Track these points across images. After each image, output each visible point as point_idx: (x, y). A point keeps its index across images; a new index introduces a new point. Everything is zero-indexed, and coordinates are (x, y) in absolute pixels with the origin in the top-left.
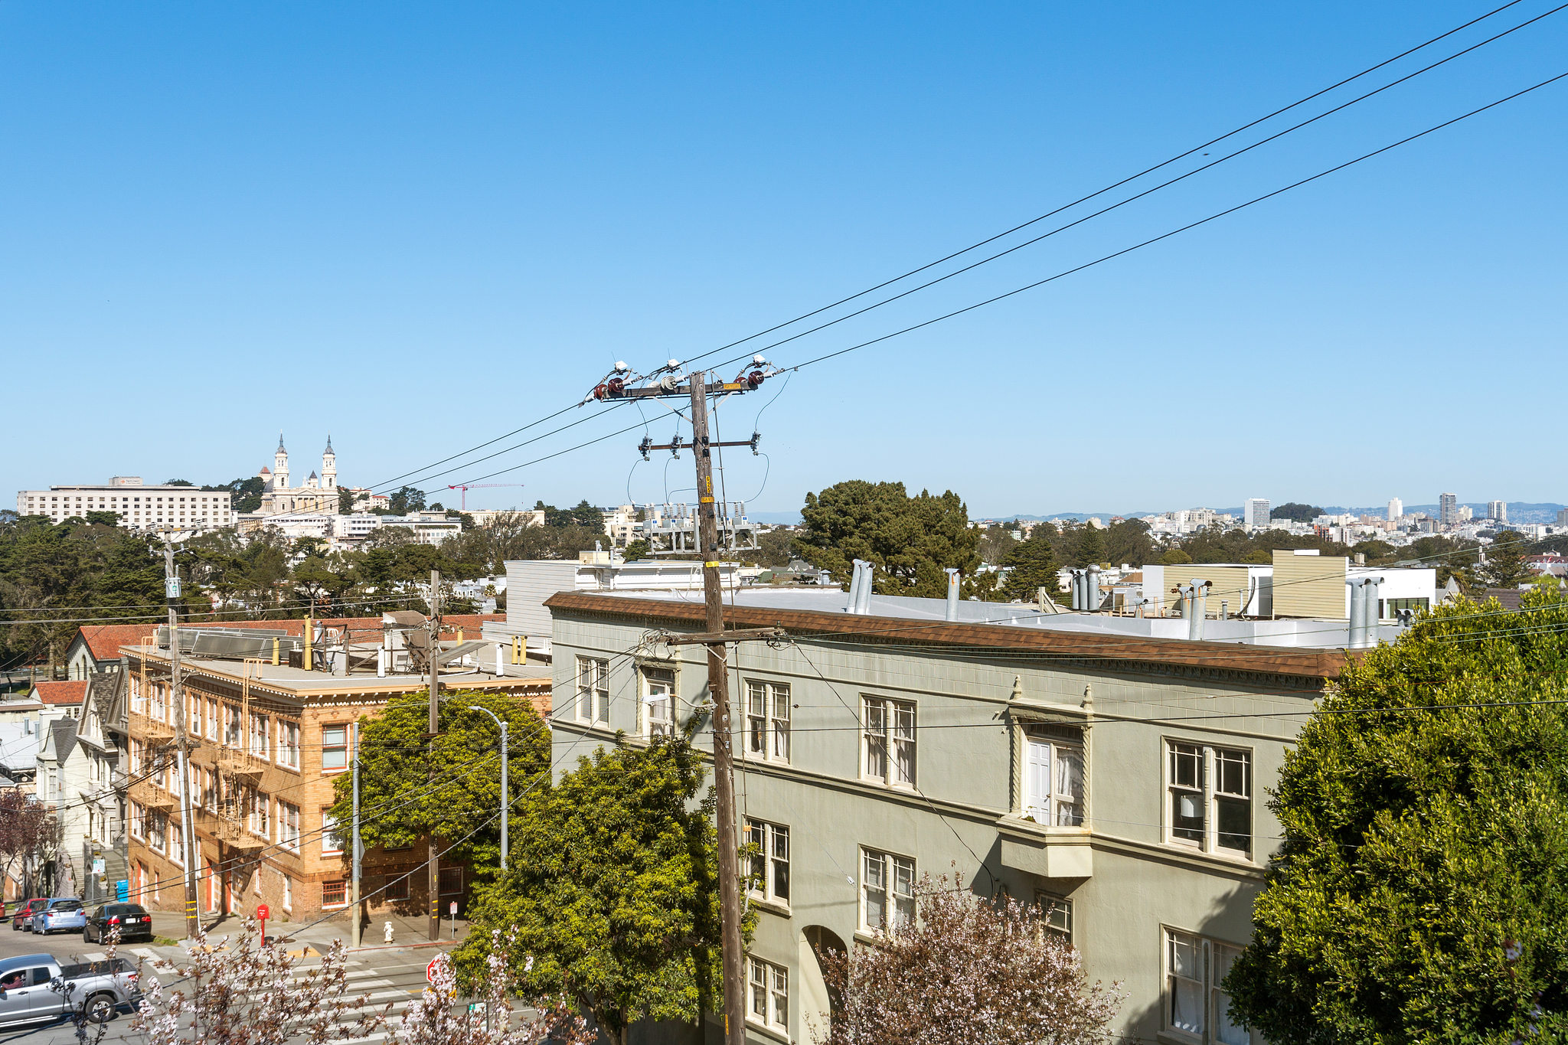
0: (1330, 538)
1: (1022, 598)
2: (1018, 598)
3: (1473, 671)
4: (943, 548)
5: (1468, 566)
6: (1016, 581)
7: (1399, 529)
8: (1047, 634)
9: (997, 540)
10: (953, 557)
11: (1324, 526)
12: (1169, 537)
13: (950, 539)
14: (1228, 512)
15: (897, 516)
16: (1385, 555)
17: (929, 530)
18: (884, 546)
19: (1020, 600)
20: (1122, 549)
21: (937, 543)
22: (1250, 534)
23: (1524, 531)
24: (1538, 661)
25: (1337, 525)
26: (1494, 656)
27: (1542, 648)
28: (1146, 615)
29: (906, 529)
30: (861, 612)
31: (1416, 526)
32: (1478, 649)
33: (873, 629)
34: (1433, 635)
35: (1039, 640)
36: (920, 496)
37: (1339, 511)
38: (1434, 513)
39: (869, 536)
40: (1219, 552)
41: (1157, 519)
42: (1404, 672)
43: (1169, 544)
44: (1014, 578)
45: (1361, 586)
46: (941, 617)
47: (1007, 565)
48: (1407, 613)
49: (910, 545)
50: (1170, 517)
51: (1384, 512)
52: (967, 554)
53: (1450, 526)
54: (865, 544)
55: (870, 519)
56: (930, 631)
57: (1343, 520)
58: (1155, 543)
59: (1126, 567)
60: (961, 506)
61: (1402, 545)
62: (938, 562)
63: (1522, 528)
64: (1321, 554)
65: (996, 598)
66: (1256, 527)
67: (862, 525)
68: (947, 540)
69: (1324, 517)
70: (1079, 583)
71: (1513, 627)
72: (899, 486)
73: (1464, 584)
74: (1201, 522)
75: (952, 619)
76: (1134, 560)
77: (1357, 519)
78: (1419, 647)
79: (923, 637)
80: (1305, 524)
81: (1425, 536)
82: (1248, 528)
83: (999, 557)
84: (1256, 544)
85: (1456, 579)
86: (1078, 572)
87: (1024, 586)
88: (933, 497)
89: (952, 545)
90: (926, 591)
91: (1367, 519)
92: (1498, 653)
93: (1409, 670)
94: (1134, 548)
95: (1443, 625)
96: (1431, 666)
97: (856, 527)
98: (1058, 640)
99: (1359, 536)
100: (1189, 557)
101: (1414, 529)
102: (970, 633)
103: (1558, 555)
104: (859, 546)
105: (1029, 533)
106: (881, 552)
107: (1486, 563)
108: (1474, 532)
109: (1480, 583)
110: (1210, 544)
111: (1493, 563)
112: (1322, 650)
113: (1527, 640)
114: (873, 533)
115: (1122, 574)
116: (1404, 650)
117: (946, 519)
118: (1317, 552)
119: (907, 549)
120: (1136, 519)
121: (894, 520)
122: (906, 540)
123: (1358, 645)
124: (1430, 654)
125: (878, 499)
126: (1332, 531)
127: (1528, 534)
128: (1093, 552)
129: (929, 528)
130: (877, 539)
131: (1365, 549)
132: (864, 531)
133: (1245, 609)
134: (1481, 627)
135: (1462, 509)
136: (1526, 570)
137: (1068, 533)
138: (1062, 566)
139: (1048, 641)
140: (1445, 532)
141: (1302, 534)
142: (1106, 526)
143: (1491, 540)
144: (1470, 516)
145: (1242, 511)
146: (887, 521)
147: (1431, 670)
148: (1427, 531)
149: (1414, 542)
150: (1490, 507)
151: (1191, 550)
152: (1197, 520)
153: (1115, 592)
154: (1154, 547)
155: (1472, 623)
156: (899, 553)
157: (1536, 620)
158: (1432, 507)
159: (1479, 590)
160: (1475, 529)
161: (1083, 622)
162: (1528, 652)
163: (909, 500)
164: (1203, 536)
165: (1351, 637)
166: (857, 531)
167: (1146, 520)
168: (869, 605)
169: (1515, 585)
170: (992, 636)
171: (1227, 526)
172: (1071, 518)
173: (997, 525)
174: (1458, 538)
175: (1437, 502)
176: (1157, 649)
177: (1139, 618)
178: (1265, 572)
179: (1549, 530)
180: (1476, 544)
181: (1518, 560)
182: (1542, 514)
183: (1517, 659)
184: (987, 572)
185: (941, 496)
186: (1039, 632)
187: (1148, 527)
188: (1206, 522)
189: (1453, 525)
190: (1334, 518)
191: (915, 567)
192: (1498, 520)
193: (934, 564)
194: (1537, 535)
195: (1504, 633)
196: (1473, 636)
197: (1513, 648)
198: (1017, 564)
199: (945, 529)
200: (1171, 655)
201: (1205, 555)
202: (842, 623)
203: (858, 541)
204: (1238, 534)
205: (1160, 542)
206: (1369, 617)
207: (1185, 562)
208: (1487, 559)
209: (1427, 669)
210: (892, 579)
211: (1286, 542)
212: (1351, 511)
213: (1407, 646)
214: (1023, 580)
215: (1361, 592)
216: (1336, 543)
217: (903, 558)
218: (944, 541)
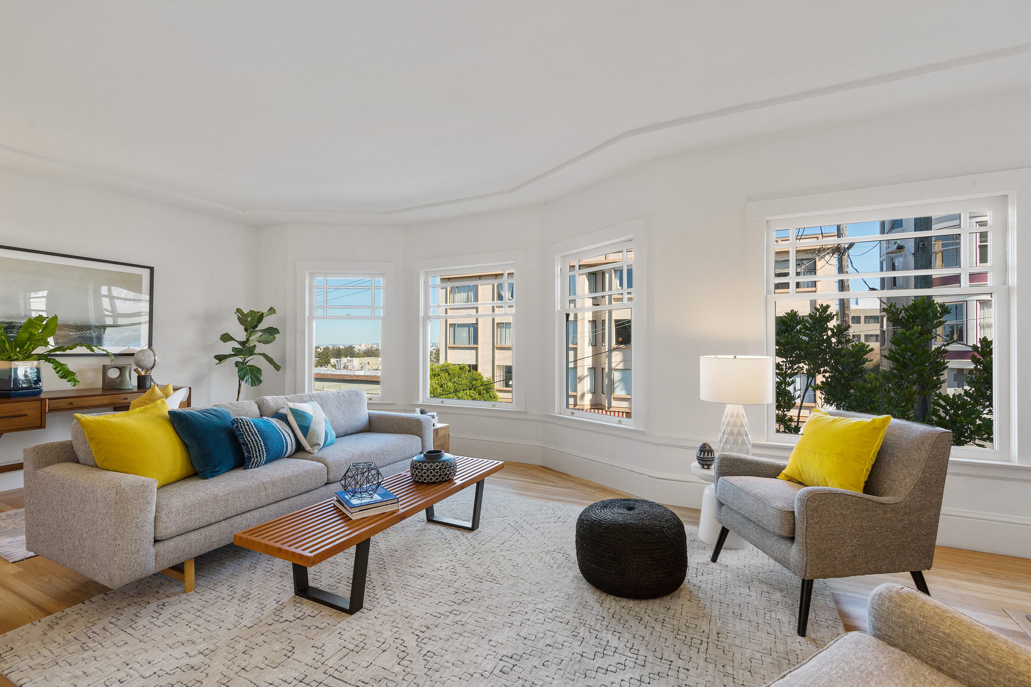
59: (349, 358)
70: (337, 362)
76: (351, 356)
86: (337, 359)
87: (323, 363)
94: (351, 353)
98: (336, 376)
105: (323, 349)
110: (370, 352)
120: (351, 346)
128: (340, 354)
137: (333, 349)
138: (332, 358)
142: (343, 348)
150: (435, 343)
151: (366, 354)
152: (367, 346)
153: (346, 364)
154: (356, 353)
161: (339, 371)
164: (368, 350)
172: (334, 345)
176: (357, 377)
177: (352, 370)
187: (354, 348)
188: (369, 347)
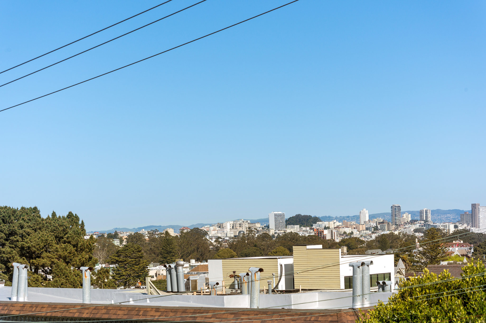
0: (324, 237)
1: (125, 285)
2: (122, 285)
3: (436, 318)
4: (70, 253)
5: (410, 251)
6: (119, 274)
7: (367, 229)
8: (157, 309)
9: (104, 246)
10: (77, 259)
11: (321, 229)
12: (220, 240)
13: (74, 246)
14: (258, 221)
15: (36, 231)
16: (359, 246)
17: (59, 241)
18: (28, 253)
19: (123, 287)
20: (190, 249)
21: (65, 249)
22: (273, 236)
23: (441, 228)
24: (474, 309)
25: (328, 228)
26: (448, 307)
27: (476, 300)
28: (218, 293)
29: (42, 240)
30: (21, 300)
31: (377, 227)
32: (438, 303)
33: (35, 311)
34: (411, 296)
35: (152, 313)
36: (51, 217)
37: (329, 219)
38: (388, 218)
39: (16, 246)
40: (254, 249)
41: (212, 228)
42: (395, 321)
43: (221, 245)
44: (118, 272)
45: (359, 267)
46: (80, 301)
47: (113, 263)
48: (384, 283)
49: (46, 251)
50: (220, 226)
51: (357, 218)
52: (87, 256)
53: (398, 226)
54: (14, 252)
55: (16, 234)
56: (75, 311)
57: (332, 225)
58: (211, 244)
59: (193, 262)
60: (80, 222)
61: (369, 240)
62: (67, 263)
63: (440, 226)
64: (324, 248)
65: (109, 286)
66: (277, 231)
67: (11, 238)
68: (72, 247)
69: (320, 223)
70: (170, 273)
71: (458, 288)
72: (35, 210)
73: (408, 263)
74: (241, 229)
75: (87, 302)
76: (198, 256)
77: (341, 224)
78: (404, 304)
79: (71, 315)
80: (308, 228)
81: (383, 233)
82: (272, 232)
83: (106, 258)
84: (278, 242)
85: (404, 260)
86: (170, 266)
87: (125, 277)
88: (60, 217)
89: (76, 251)
90: (60, 283)
91: (347, 223)
92: (450, 305)
93: (398, 319)
94: (198, 248)
95: (417, 289)
96: (411, 316)
97: (6, 240)
98: (165, 313)
99: (342, 235)
100: (235, 253)
101: (376, 229)
102: (104, 311)
103: (462, 242)
104: (10, 253)
105: (125, 240)
106: (26, 257)
107: (421, 249)
108: (412, 230)
109: (418, 262)
110: (248, 243)
111: (425, 249)
112: (340, 310)
113: (466, 296)
114: (20, 244)
115: (191, 266)
116: (395, 307)
117: (70, 232)
118: (320, 246)
119: (44, 254)
120: (198, 228)
121: (33, 234)
122: (43, 248)
123: (358, 306)
124: (411, 308)
125: (20, 219)
126: (326, 232)
127: (444, 230)
128: (170, 252)
129: (59, 239)
130: (22, 248)
131: (347, 243)
132: (12, 242)
133: (277, 286)
134: (439, 289)
135: (405, 215)
136: (444, 252)
138: (150, 262)
139: (159, 314)
140: (395, 230)
141: (307, 235)
142: (178, 234)
143: (423, 234)
144: (410, 219)
145: (267, 220)
146: (29, 235)
147: (411, 318)
148: (384, 230)
149: (376, 238)
150: (421, 212)
151: (236, 248)
152: (238, 228)
153: (191, 279)
154: (211, 247)
155: (434, 287)
156: (39, 257)
157: (471, 283)
158: (387, 214)
159: (417, 266)
160: (413, 227)
161: (178, 300)
162: (467, 303)
163: (43, 220)
164: (243, 238)
165: (354, 301)
166: (7, 243)
167: (205, 229)
168: (26, 294)
169: (438, 262)
170: (119, 312)
171: (258, 231)
172: (154, 229)
173: (103, 236)
174: (403, 234)
175: (390, 211)
176: (233, 316)
177: (213, 296)
178: (289, 261)
179: (456, 227)
180: (413, 238)
181: (439, 246)
182: (451, 216)
183: (462, 308)
184: (102, 269)
185: (66, 216)
186: (152, 308)
187: (206, 233)
188: (244, 229)
189: (400, 226)
190: (326, 224)
191: (51, 267)
192: (426, 221)
193: (64, 264)
194: (449, 230)
195: (453, 292)
196: (435, 295)
197: (459, 302)
198: (120, 262)
199: (70, 239)
200: (242, 319)
201: (245, 251)
202: (11, 308)
203: (9, 250)
204: (265, 236)
205: (215, 243)
206: (364, 287)
207: (232, 257)
208: (421, 246)
209: (409, 318)
210: (36, 276)
211: (297, 240)
212: (336, 218)
213: (396, 304)
214: (124, 273)
215: (359, 271)
216: (329, 240)
217: (42, 261)
218: (70, 248)
